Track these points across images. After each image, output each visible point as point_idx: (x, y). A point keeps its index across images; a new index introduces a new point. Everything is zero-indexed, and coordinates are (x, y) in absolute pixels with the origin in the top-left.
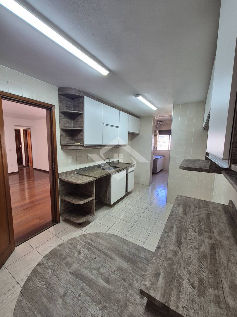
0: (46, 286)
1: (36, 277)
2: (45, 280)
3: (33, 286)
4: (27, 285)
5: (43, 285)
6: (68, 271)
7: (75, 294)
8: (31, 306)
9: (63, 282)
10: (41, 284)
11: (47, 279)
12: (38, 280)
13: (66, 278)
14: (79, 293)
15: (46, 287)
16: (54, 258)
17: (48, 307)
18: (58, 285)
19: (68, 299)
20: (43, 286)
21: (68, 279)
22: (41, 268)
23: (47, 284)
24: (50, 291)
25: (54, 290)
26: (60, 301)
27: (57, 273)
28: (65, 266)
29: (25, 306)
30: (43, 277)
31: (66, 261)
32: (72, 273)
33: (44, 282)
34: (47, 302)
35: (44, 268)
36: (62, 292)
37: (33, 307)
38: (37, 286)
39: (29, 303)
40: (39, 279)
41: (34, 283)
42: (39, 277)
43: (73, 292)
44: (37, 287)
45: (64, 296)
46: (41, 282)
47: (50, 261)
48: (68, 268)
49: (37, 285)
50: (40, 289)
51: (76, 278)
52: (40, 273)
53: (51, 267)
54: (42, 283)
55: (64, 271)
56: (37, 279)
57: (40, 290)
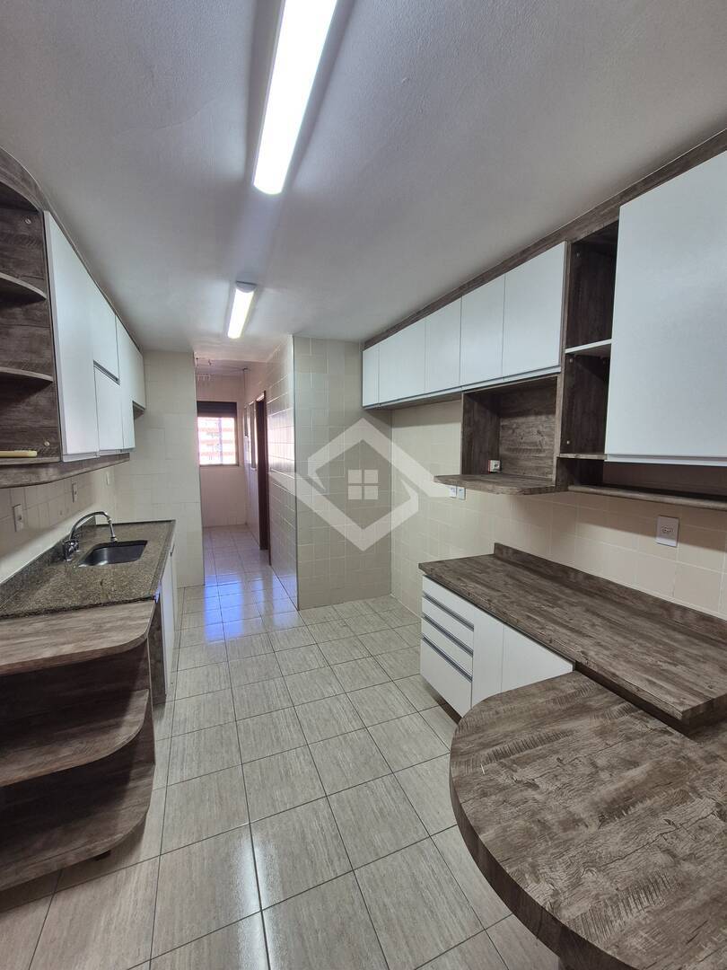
0: (642, 896)
1: (608, 921)
2: (623, 895)
3: (643, 934)
4: (639, 955)
5: (641, 903)
6: (593, 829)
7: (667, 831)
8: (709, 944)
9: (630, 850)
10: (635, 910)
11: (617, 889)
12: (621, 918)
13: (618, 839)
14: (662, 821)
15: (646, 896)
16: (534, 856)
17: (707, 898)
18: (643, 863)
19: (683, 848)
20: (646, 904)
21: (621, 834)
22: (570, 904)
23: (637, 892)
24: (662, 888)
25: (657, 877)
26: (687, 867)
27: (600, 857)
28: (574, 833)
29: (713, 963)
30: (610, 899)
31: (557, 824)
32: (603, 821)
33: (631, 900)
34: (695, 900)
35: (575, 891)
36: (660, 858)
37: (711, 941)
38: (644, 923)
39: (702, 949)
40: (619, 913)
41: (634, 932)
42: (610, 913)
43: (661, 834)
44: (648, 922)
45: (674, 856)
46: (631, 910)
47: (547, 870)
48: (582, 827)
49: (639, 923)
50: (657, 913)
51: (619, 817)
52: (593, 910)
53: (572, 870)
54: (633, 905)
55: (592, 839)
56: (619, 921)
57: (658, 915)
